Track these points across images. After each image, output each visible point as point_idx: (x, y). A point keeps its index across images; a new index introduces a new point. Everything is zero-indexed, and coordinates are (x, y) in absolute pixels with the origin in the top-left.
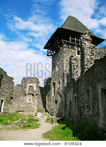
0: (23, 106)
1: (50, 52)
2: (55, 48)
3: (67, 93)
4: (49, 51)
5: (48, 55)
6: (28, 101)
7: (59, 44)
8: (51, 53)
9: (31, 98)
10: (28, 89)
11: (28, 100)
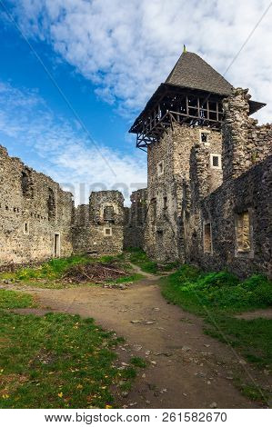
0: (95, 243)
1: (143, 139)
2: (154, 130)
3: (184, 218)
4: (141, 138)
5: (138, 146)
6: (105, 235)
7: (163, 121)
8: (145, 140)
9: (110, 229)
10: (102, 213)
11: (104, 231)
